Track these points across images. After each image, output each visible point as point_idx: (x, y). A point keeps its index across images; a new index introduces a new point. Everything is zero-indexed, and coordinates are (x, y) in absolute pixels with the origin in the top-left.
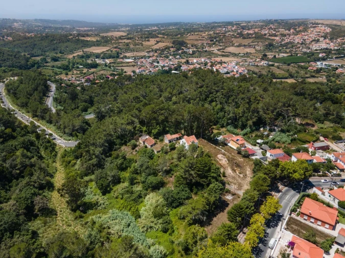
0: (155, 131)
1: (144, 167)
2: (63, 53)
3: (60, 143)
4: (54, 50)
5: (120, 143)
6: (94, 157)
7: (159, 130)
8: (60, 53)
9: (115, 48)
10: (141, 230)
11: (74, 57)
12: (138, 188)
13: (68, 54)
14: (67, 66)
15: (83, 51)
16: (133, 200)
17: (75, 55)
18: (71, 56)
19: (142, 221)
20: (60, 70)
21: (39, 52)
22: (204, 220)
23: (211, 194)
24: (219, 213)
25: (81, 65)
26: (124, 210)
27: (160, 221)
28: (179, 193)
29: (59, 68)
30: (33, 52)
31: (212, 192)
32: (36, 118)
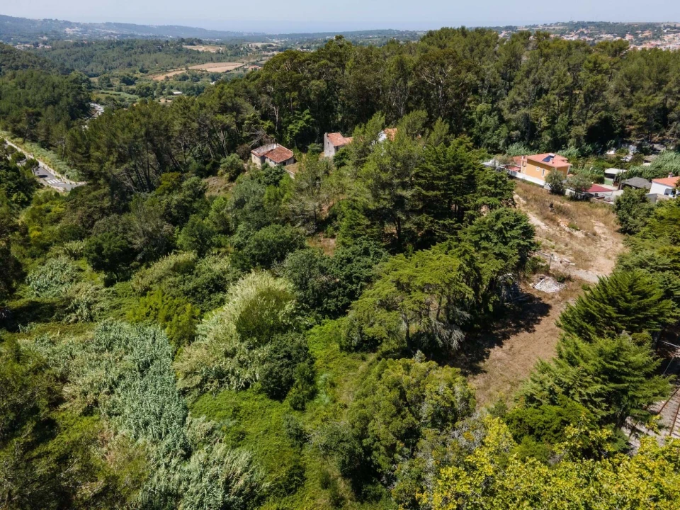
0: (295, 127)
1: (247, 207)
2: (147, 72)
3: (55, 185)
4: (130, 65)
7: (307, 121)
8: (141, 71)
9: (253, 64)
10: (180, 385)
11: (167, 77)
12: (217, 264)
13: (155, 73)
14: (148, 89)
15: (187, 69)
16: (186, 293)
17: (169, 75)
18: (161, 78)
19: (193, 354)
20: (132, 96)
21: (100, 69)
22: (455, 344)
24: (515, 333)
25: (178, 89)
26: (148, 321)
27: (264, 352)
28: (349, 261)
29: (133, 92)
30: (86, 69)
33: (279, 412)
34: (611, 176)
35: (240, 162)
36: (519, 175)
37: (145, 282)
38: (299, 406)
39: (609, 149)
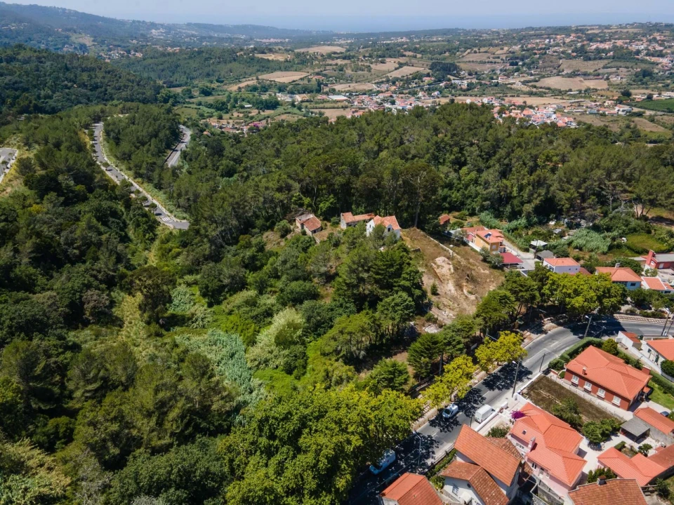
0: (324, 206)
1: (288, 265)
2: (222, 82)
3: (167, 222)
4: (208, 75)
5: (263, 225)
6: (205, 240)
7: (331, 203)
8: (218, 81)
9: (318, 74)
10: (249, 365)
11: (240, 88)
12: (269, 300)
13: (230, 83)
14: (223, 104)
15: (258, 79)
16: (252, 318)
17: (242, 85)
18: (234, 88)
19: (255, 351)
20: (210, 110)
21: (183, 79)
22: (361, 357)
23: (386, 312)
25: (249, 102)
26: (233, 331)
27: (286, 352)
28: (332, 310)
29: (210, 106)
30: (172, 79)
31: (388, 309)
32: (140, 180)
33: (289, 379)
34: (534, 247)
35: (288, 225)
36: (470, 244)
37: (230, 307)
38: (298, 378)
39: (552, 220)
